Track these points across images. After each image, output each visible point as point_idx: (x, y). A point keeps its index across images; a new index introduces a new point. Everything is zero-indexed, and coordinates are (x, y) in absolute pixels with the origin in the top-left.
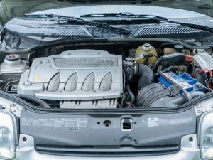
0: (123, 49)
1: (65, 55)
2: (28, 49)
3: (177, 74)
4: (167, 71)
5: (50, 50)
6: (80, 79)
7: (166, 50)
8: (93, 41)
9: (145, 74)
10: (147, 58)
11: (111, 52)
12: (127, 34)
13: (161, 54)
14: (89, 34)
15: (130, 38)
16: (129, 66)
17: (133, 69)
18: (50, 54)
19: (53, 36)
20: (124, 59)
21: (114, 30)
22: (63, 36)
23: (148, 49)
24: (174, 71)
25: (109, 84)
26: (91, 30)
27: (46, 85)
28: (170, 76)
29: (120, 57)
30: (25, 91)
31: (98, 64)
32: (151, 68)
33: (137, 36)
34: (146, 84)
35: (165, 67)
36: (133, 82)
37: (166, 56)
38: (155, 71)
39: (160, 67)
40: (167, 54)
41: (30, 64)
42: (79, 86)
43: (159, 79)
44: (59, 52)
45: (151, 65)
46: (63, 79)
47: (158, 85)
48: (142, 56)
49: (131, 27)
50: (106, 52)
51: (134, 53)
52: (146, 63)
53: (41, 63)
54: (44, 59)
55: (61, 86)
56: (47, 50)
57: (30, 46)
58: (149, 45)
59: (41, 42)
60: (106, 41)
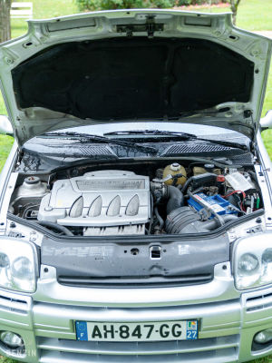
0: (150, 169)
1: (88, 177)
2: (49, 171)
3: (208, 195)
4: (198, 193)
5: (71, 171)
6: (105, 204)
7: (196, 169)
8: (118, 161)
9: (174, 197)
10: (176, 178)
11: (137, 173)
12: (154, 153)
13: (190, 174)
14: (113, 153)
15: (158, 157)
16: (157, 188)
17: (161, 192)
18: (73, 175)
19: (75, 156)
20: (151, 180)
21: (140, 149)
22: (85, 156)
23: (176, 168)
24: (205, 192)
25: (135, 208)
26: (115, 149)
27: (68, 210)
28: (200, 198)
29: (147, 178)
30: (46, 217)
31: (123, 186)
32: (180, 189)
33: (165, 156)
34: (176, 207)
35: (195, 188)
36: (161, 205)
37: (195, 177)
38: (185, 193)
39: (190, 189)
40: (198, 173)
41: (51, 187)
42: (104, 210)
43: (189, 201)
44: (81, 174)
45: (180, 186)
46: (87, 204)
47: (188, 208)
48: (171, 177)
49: (158, 146)
50: (132, 173)
51: (162, 172)
52: (175, 184)
53: (62, 186)
54: (65, 182)
55: (85, 211)
56: (68, 171)
57: (49, 167)
58: (177, 164)
59: (63, 163)
60: (132, 161)
